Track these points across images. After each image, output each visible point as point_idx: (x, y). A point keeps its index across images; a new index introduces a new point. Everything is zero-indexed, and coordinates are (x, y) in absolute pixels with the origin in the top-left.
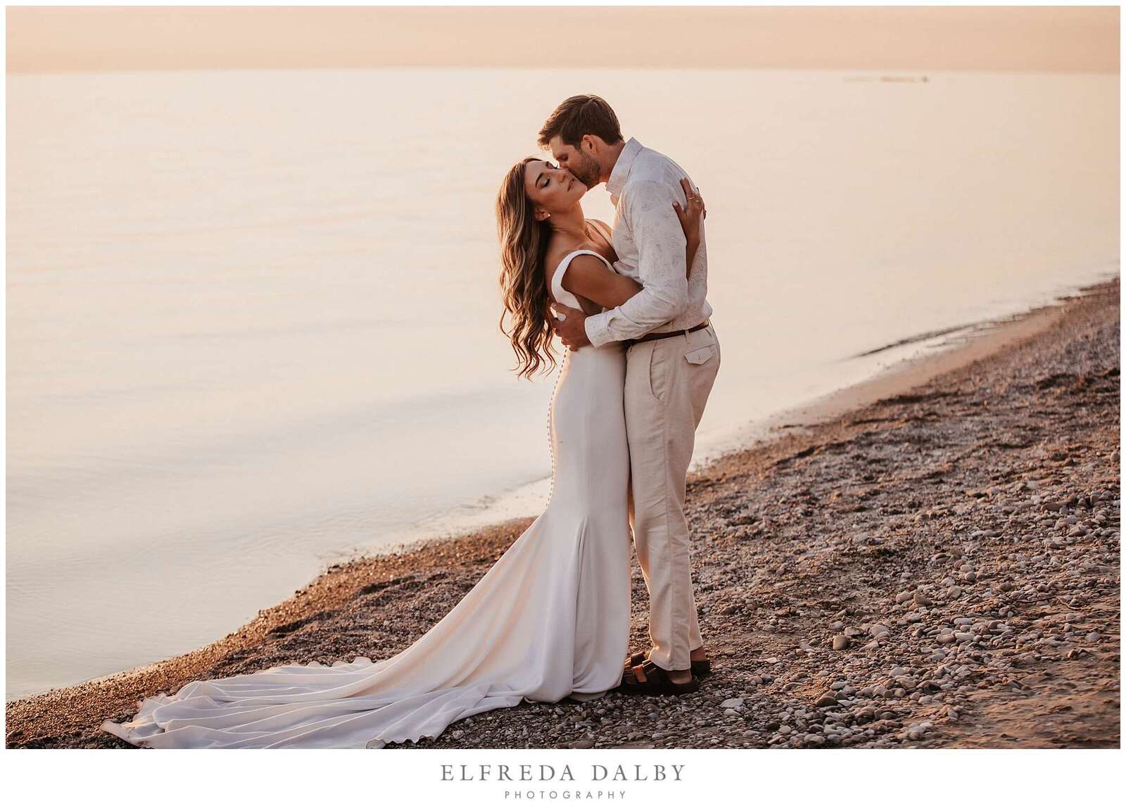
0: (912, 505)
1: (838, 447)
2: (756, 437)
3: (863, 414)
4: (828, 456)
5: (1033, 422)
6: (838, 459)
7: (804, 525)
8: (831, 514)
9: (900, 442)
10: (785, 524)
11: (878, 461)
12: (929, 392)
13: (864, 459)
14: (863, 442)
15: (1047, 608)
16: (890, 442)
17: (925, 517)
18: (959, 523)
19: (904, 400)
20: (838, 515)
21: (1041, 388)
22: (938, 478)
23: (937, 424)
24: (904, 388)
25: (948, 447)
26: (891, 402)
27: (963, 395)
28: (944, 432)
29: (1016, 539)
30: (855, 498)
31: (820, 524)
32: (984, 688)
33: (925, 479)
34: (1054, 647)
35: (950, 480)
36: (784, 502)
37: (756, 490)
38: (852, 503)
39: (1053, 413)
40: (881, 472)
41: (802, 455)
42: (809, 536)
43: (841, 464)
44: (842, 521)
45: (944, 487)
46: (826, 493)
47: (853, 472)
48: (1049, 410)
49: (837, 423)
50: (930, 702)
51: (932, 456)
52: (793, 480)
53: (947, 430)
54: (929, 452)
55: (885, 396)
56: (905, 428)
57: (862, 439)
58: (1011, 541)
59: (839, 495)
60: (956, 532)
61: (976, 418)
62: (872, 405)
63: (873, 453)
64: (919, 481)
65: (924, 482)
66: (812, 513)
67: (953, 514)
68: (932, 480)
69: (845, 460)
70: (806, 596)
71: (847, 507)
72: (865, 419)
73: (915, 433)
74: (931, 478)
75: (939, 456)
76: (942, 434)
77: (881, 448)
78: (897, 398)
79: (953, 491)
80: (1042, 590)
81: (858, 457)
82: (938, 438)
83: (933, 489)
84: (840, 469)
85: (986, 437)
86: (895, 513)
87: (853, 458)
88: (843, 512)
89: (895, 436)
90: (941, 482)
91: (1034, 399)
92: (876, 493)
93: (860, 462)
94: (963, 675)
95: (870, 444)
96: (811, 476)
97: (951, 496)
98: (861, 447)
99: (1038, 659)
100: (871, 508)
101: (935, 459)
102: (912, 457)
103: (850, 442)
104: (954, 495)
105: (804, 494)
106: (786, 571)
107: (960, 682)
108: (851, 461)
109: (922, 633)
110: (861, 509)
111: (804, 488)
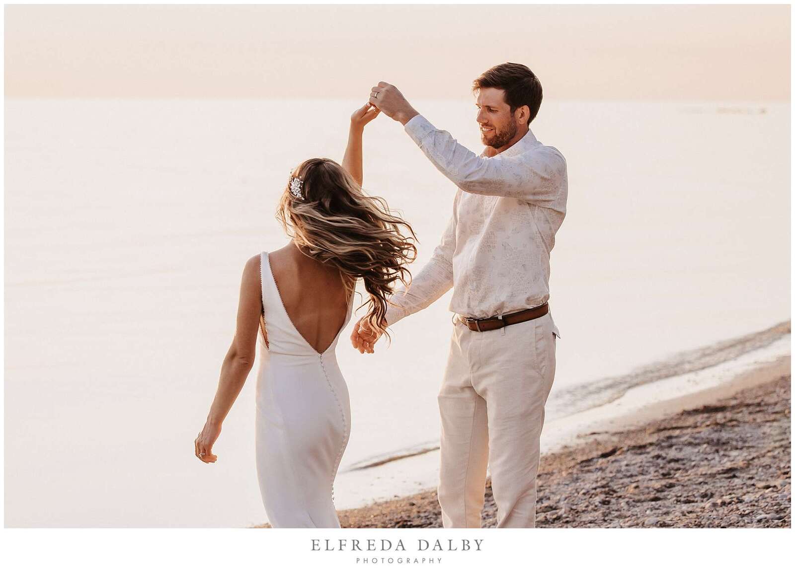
0: (704, 496)
1: (640, 449)
2: (564, 443)
3: (668, 423)
4: (629, 456)
6: (639, 459)
7: (601, 511)
8: (627, 503)
9: (698, 444)
10: (583, 511)
11: (677, 461)
12: (734, 402)
13: (664, 458)
14: (664, 444)
16: (690, 444)
17: (715, 505)
18: (745, 509)
19: (708, 410)
20: (634, 503)
22: (731, 473)
23: (736, 429)
24: (712, 401)
25: (745, 449)
26: (696, 411)
27: (766, 405)
28: (743, 436)
30: (651, 489)
31: (617, 511)
33: (720, 474)
35: (742, 475)
36: (584, 494)
37: (559, 484)
38: (649, 493)
40: (678, 469)
41: (604, 456)
42: (605, 521)
43: (641, 462)
44: (636, 509)
45: (736, 481)
46: (624, 486)
47: (652, 469)
49: (642, 430)
51: (729, 456)
52: (593, 476)
53: (746, 434)
54: (727, 453)
55: (690, 407)
56: (705, 432)
57: (663, 441)
59: (637, 487)
60: (742, 516)
62: (678, 415)
63: (672, 453)
64: (713, 476)
65: (718, 476)
66: (609, 502)
67: (741, 501)
68: (726, 475)
69: (645, 460)
71: (642, 497)
72: (668, 426)
73: (715, 436)
74: (724, 473)
75: (735, 457)
76: (740, 437)
77: (681, 450)
78: (702, 408)
79: (744, 484)
81: (658, 457)
82: (737, 441)
83: (726, 483)
84: (640, 467)
86: (688, 502)
87: (653, 457)
88: (639, 501)
89: (696, 439)
90: (734, 476)
92: (671, 486)
93: (660, 461)
95: (671, 446)
96: (611, 472)
97: (742, 488)
98: (662, 448)
100: (665, 498)
101: (732, 458)
102: (710, 457)
103: (651, 444)
104: (745, 487)
105: (603, 487)
108: (651, 460)
110: (656, 499)
111: (604, 482)
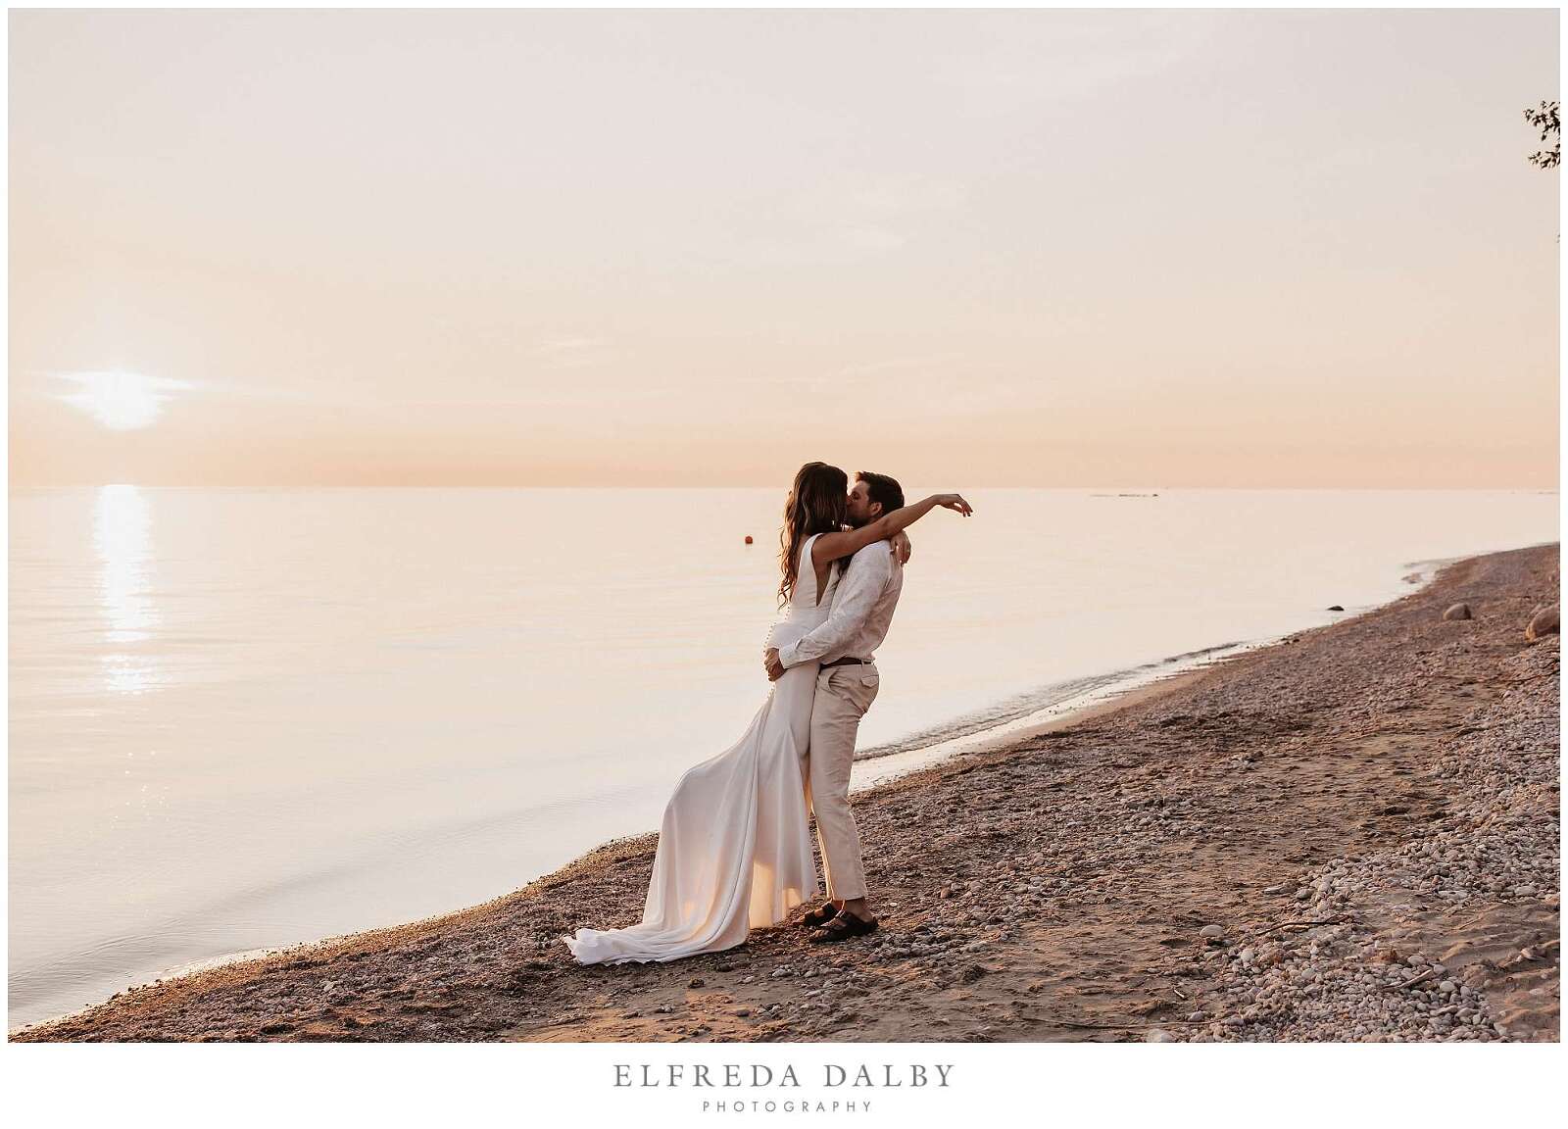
0: (1033, 806)
1: (993, 767)
2: (938, 762)
4: (982, 773)
5: (1146, 750)
6: (989, 775)
7: (948, 818)
8: (970, 812)
9: (1039, 764)
10: (934, 818)
11: (1020, 777)
12: (1078, 729)
13: (1009, 775)
14: (1011, 763)
15: (1102, 872)
16: (1032, 763)
17: (1038, 813)
19: (1057, 735)
20: (975, 811)
21: (1162, 727)
22: (1058, 787)
23: (1072, 751)
24: (1062, 728)
25: (1075, 767)
26: (1047, 736)
27: (1102, 731)
28: (1076, 757)
29: (1099, 828)
30: (992, 800)
31: (960, 817)
32: (1034, 920)
33: (1049, 788)
34: (1095, 896)
35: (1067, 789)
36: (939, 804)
37: (921, 796)
38: (989, 804)
39: (1164, 744)
40: (1018, 784)
41: (963, 773)
42: (948, 825)
43: (991, 778)
45: (1062, 794)
46: (972, 797)
47: (997, 784)
48: (1163, 741)
49: (1002, 751)
50: (993, 929)
51: (1061, 773)
52: (949, 789)
53: (1079, 755)
54: (1060, 771)
56: (1046, 754)
57: (1012, 761)
58: (1096, 828)
59: (979, 799)
60: (1057, 822)
61: (1104, 747)
63: (1018, 771)
64: (1043, 789)
65: (1047, 790)
66: (956, 810)
67: (1058, 810)
68: (1054, 789)
69: (994, 776)
70: (932, 864)
71: (983, 807)
72: (1023, 748)
73: (1053, 757)
74: (1053, 787)
75: (1066, 774)
76: (1074, 758)
77: (1024, 768)
79: (1066, 796)
80: (1103, 859)
81: (1005, 774)
82: (1071, 761)
83: (1052, 795)
84: (989, 781)
85: (1107, 760)
86: (1018, 811)
87: (1001, 774)
88: (979, 810)
89: (1037, 759)
90: (1061, 790)
91: (1156, 735)
92: (1009, 797)
93: (1006, 777)
94: (1021, 912)
95: (1016, 765)
96: (965, 786)
97: (1063, 799)
98: (1010, 767)
99: (1080, 903)
100: (1001, 808)
101: (1062, 775)
102: (1046, 774)
103: (1001, 763)
104: (1065, 799)
105: (954, 798)
106: (922, 847)
107: (1018, 917)
108: (998, 776)
109: (1005, 887)
110: (993, 808)
111: (957, 794)
